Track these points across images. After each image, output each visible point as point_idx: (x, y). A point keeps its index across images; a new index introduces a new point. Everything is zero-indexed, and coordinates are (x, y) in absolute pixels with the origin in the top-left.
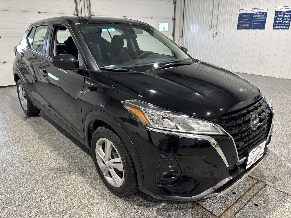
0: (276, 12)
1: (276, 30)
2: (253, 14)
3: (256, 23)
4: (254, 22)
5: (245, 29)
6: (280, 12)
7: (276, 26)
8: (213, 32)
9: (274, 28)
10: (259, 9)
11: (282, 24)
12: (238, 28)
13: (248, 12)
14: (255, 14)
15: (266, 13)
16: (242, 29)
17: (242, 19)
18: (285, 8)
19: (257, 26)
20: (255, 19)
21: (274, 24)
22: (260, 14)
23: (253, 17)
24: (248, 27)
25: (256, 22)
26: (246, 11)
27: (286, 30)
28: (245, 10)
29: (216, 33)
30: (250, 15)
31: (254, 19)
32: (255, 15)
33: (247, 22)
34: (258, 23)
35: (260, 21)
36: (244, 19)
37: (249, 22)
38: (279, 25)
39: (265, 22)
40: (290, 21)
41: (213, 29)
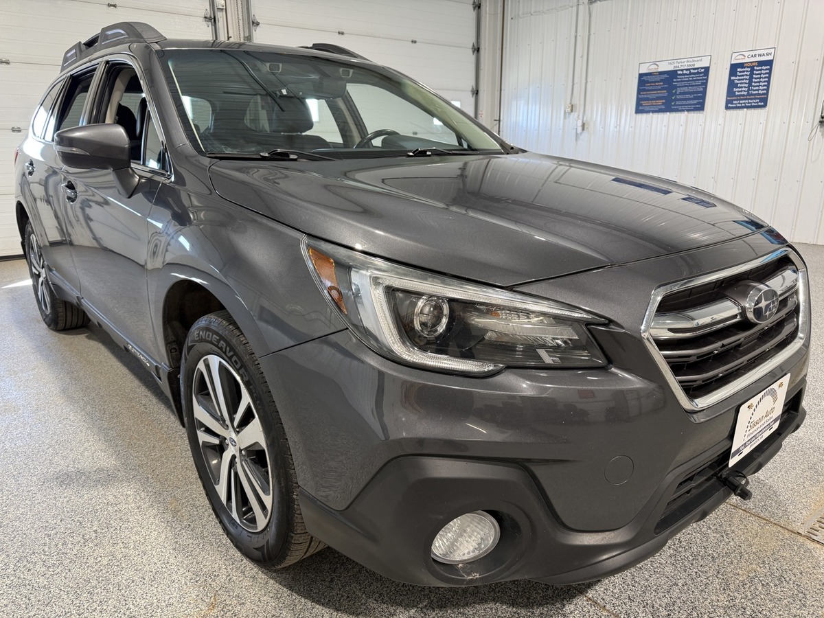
0: (732, 64)
1: (733, 112)
2: (673, 74)
3: (682, 97)
4: (678, 95)
5: (654, 112)
6: (742, 65)
7: (733, 101)
8: (575, 121)
9: (727, 108)
10: (689, 59)
11: (748, 94)
12: (638, 111)
13: (659, 70)
14: (679, 72)
15: (707, 69)
16: (648, 112)
17: (646, 88)
18: (753, 53)
19: (684, 102)
20: (680, 87)
21: (727, 96)
22: (690, 74)
23: (675, 82)
24: (663, 107)
25: (681, 94)
26: (656, 67)
27: (760, 111)
28: (654, 63)
29: (583, 125)
30: (666, 76)
31: (676, 87)
32: (680, 75)
33: (660, 95)
34: (687, 96)
35: (691, 89)
36: (651, 88)
37: (664, 93)
38: (739, 98)
39: (704, 92)
40: (768, 86)
41: (575, 115)
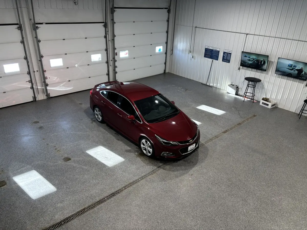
0: (224, 52)
1: (223, 62)
2: (212, 50)
5: (208, 58)
6: (225, 52)
7: (224, 60)
8: (190, 55)
9: (222, 61)
10: (216, 48)
11: (226, 59)
12: (205, 57)
13: (210, 48)
15: (219, 51)
16: (207, 57)
18: (228, 50)
19: (214, 57)
21: (223, 58)
22: (216, 51)
24: (210, 57)
25: (214, 55)
27: (228, 63)
28: (208, 46)
29: (193, 56)
31: (213, 53)
32: (214, 51)
35: (216, 55)
36: (208, 52)
37: (210, 54)
38: (225, 59)
39: (218, 56)
40: (230, 58)
41: (191, 53)
